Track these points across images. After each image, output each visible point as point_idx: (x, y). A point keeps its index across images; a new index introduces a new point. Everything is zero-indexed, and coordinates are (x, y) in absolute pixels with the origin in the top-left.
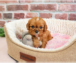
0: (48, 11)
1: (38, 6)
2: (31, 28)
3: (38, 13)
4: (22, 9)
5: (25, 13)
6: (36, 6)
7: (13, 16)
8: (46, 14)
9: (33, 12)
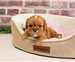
0: (42, 7)
2: (29, 27)
3: (33, 9)
4: (16, 5)
5: (20, 9)
7: (6, 12)
8: (41, 10)
9: (28, 8)
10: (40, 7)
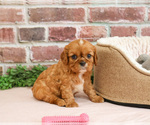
1: (106, 12)
3: (107, 27)
6: (102, 11)
7: (47, 34)
8: (124, 28)
9: (96, 25)
10: (122, 21)
